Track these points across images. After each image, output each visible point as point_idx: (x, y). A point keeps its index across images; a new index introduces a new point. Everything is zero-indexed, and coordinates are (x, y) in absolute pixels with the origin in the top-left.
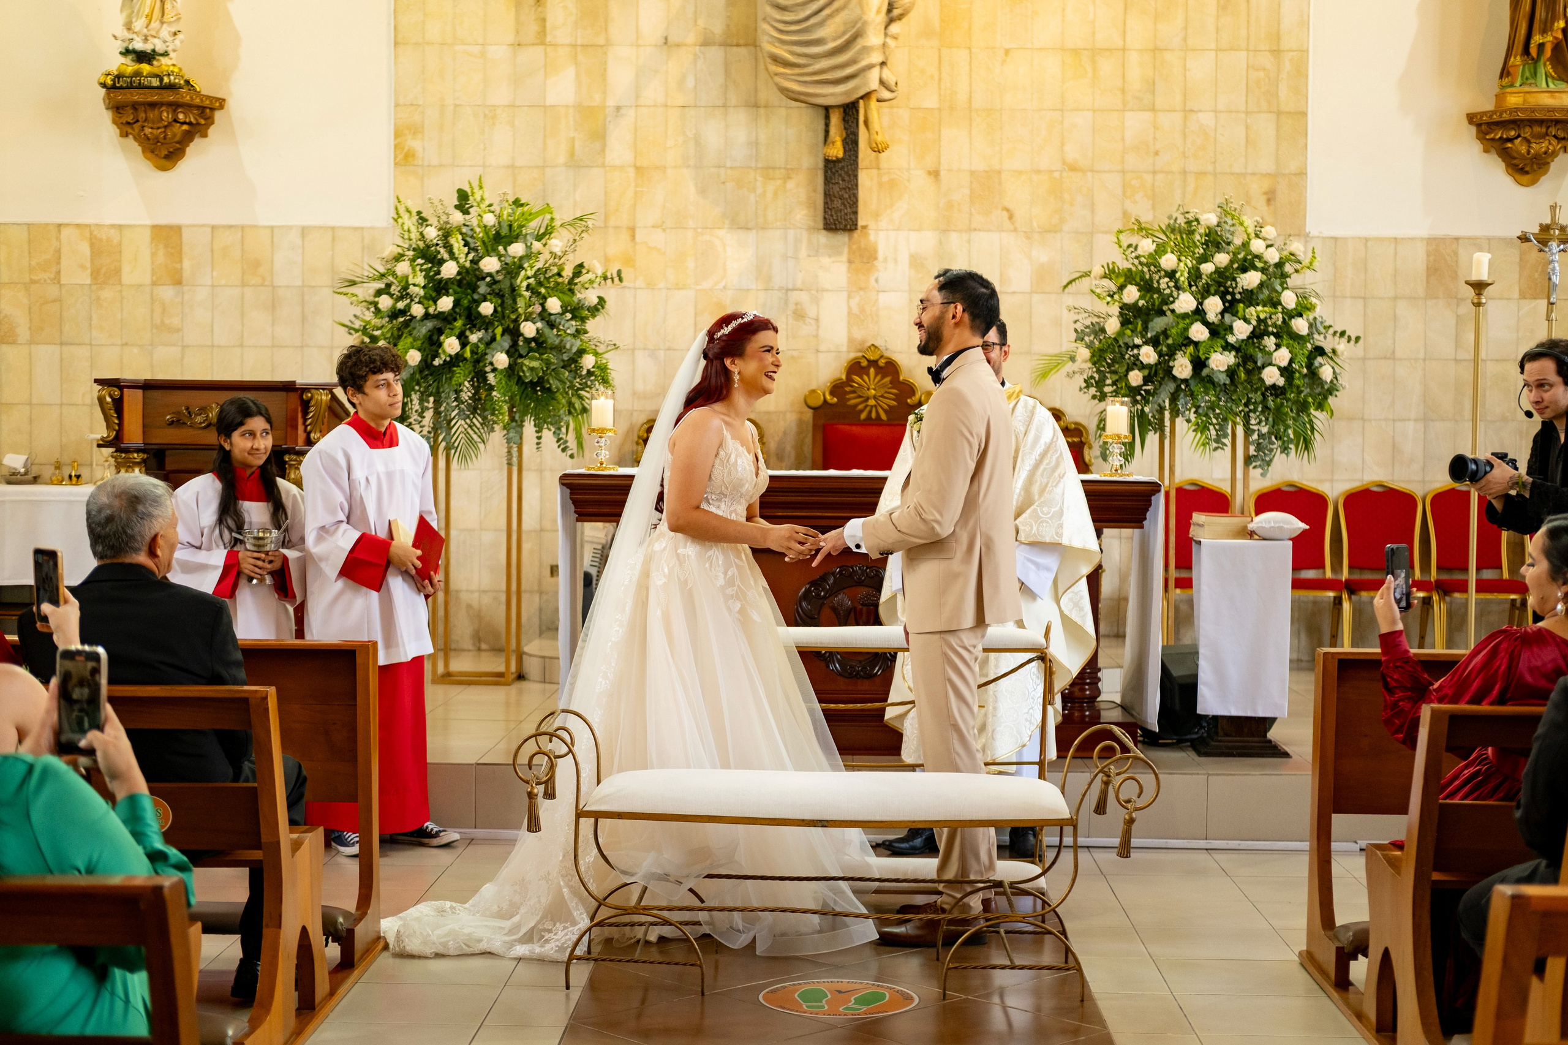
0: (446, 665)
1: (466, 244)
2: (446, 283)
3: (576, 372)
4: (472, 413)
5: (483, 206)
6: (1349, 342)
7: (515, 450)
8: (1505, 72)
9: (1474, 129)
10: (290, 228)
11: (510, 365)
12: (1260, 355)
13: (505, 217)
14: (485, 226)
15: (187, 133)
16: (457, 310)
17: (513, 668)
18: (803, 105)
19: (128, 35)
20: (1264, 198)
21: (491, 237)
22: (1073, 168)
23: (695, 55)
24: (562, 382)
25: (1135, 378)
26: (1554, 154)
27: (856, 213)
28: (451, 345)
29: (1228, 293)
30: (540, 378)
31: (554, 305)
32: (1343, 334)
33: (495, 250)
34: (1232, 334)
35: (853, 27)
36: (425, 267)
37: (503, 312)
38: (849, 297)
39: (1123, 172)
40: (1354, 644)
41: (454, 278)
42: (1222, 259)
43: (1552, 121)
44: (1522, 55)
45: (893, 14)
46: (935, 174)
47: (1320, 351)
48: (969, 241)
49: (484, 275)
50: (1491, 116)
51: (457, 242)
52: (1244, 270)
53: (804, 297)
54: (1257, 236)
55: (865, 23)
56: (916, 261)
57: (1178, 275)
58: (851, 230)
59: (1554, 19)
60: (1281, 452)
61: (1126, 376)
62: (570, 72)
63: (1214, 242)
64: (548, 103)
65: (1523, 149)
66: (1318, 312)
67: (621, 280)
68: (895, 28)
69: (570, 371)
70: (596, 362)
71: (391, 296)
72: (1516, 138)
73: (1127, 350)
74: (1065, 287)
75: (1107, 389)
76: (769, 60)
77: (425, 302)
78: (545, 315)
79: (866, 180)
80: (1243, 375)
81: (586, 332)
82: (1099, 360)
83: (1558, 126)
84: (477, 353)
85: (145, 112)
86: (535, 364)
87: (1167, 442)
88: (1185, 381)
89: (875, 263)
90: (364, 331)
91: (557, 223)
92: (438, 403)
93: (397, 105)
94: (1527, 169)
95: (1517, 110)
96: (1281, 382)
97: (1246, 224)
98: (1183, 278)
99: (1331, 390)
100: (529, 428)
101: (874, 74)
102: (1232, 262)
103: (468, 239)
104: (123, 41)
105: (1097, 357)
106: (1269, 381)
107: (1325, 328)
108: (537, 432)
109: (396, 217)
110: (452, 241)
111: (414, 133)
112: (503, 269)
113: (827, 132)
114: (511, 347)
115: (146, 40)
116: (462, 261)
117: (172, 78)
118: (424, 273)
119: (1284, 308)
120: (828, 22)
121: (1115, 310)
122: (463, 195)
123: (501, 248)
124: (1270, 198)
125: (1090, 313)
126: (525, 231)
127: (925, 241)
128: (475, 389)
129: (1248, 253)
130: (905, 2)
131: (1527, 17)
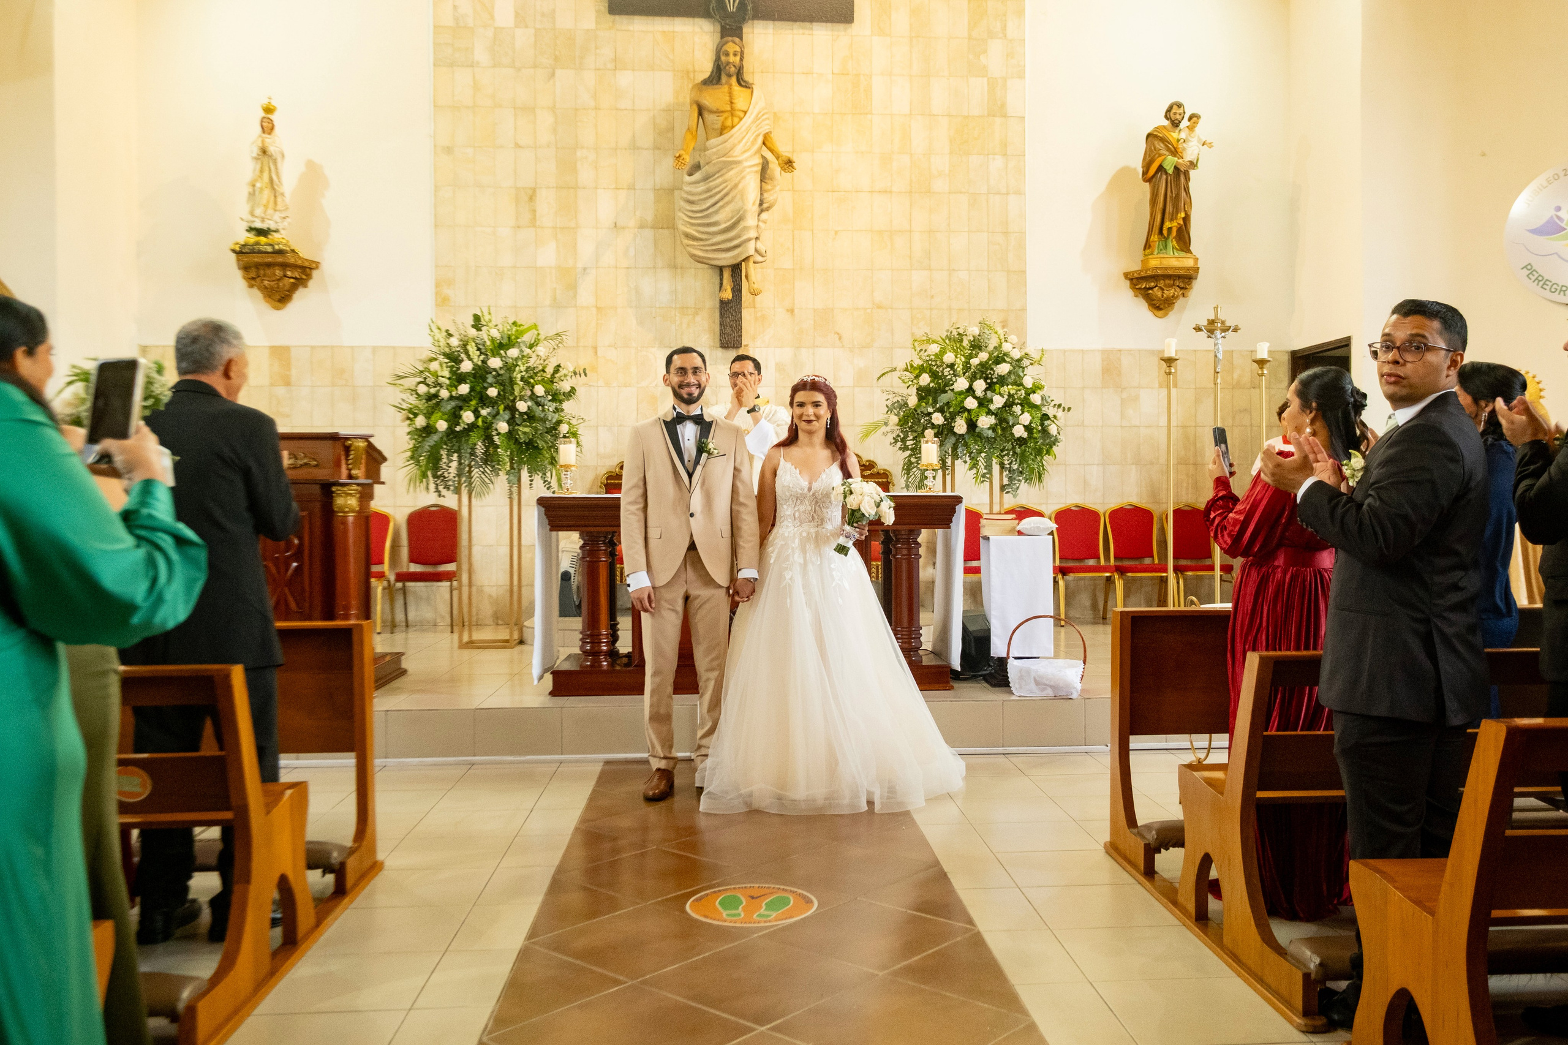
0: (470, 636)
1: (479, 349)
2: (465, 376)
3: (555, 436)
4: (484, 464)
5: (492, 326)
6: (1064, 411)
7: (515, 489)
8: (1147, 245)
9: (1128, 283)
10: (365, 347)
11: (509, 430)
12: (1011, 418)
13: (506, 332)
14: (491, 338)
15: (295, 284)
16: (472, 393)
17: (516, 636)
18: (706, 266)
19: (251, 218)
21: (496, 345)
22: (879, 307)
23: (635, 234)
24: (546, 442)
26: (1177, 298)
27: (741, 336)
28: (468, 417)
29: (988, 377)
30: (531, 439)
31: (539, 390)
32: (1060, 406)
33: (496, 353)
34: (993, 404)
35: (737, 214)
36: (449, 364)
37: (505, 396)
39: (911, 309)
40: (1125, 606)
41: (470, 372)
42: (983, 356)
44: (1158, 235)
45: (763, 207)
46: (791, 311)
47: (1047, 416)
48: (812, 354)
49: (491, 370)
50: (1139, 274)
51: (472, 349)
52: (998, 363)
54: (1006, 340)
55: (745, 211)
56: (779, 367)
57: (956, 367)
58: (737, 347)
59: (1177, 212)
60: (1025, 482)
61: (922, 433)
62: (552, 245)
63: (977, 345)
64: (538, 265)
65: (1159, 294)
66: (1045, 392)
67: (586, 375)
68: (764, 216)
69: (552, 436)
70: (570, 429)
71: (427, 385)
72: (1155, 287)
73: (923, 416)
74: (879, 378)
75: (909, 443)
76: (682, 236)
77: (450, 388)
78: (534, 397)
79: (747, 315)
80: (1000, 431)
81: (563, 410)
82: (903, 424)
84: (486, 423)
86: (527, 430)
87: (948, 478)
88: (962, 435)
90: (410, 411)
91: (542, 337)
92: (460, 457)
93: (436, 266)
94: (1162, 307)
95: (1155, 269)
96: (1025, 435)
97: (999, 333)
98: (959, 368)
99: (1055, 442)
100: (525, 474)
101: (752, 245)
102: (989, 359)
103: (480, 347)
104: (249, 222)
105: (903, 422)
106: (1017, 435)
107: (1051, 400)
108: (530, 476)
109: (429, 330)
110: (469, 347)
111: (448, 285)
112: (504, 366)
113: (721, 283)
114: (510, 419)
115: (265, 222)
116: (475, 360)
117: (282, 247)
118: (449, 369)
119: (1024, 388)
120: (721, 211)
121: (913, 391)
122: (477, 318)
123: (502, 352)
125: (897, 394)
126: (519, 341)
127: (785, 354)
128: (486, 447)
129: (1001, 351)
130: (771, 198)
131: (1161, 211)
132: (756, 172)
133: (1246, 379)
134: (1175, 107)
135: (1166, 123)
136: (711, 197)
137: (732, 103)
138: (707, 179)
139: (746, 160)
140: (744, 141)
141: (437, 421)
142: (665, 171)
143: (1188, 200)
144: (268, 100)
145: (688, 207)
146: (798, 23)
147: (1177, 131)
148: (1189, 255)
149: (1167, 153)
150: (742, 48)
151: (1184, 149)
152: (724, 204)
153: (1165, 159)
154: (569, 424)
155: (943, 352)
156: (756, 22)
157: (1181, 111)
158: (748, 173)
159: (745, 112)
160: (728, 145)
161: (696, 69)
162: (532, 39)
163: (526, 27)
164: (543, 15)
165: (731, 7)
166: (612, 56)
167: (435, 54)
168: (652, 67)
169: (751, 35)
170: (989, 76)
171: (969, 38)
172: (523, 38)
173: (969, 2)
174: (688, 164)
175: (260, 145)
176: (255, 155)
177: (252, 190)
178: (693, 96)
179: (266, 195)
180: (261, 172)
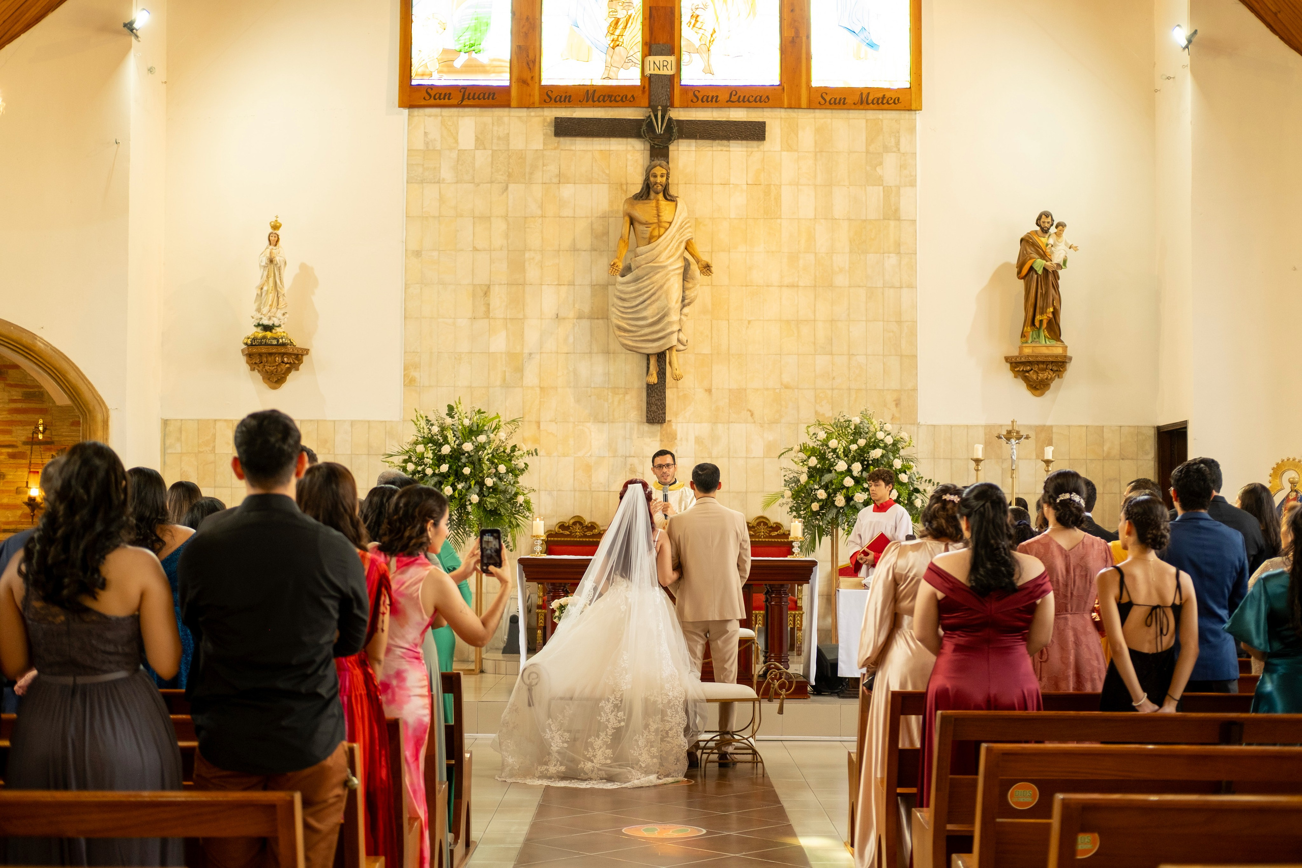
1: (454, 436)
2: (444, 457)
3: (514, 505)
5: (462, 414)
8: (1022, 335)
9: (1008, 365)
10: (345, 421)
11: (479, 501)
13: (475, 420)
14: (463, 425)
15: (288, 368)
16: (450, 471)
18: (635, 353)
19: (259, 316)
20: (894, 403)
21: (468, 432)
22: (787, 387)
23: (574, 324)
24: (507, 510)
25: (815, 506)
26: (1052, 379)
27: (665, 413)
28: (448, 490)
29: (865, 460)
30: (496, 508)
31: (502, 469)
32: (930, 481)
33: (468, 439)
35: (663, 310)
36: (433, 448)
37: (475, 473)
39: (815, 389)
41: (449, 454)
42: (862, 442)
43: (1049, 362)
44: (1031, 326)
45: (684, 302)
46: (709, 391)
47: (917, 491)
48: (728, 429)
49: (465, 453)
50: (1017, 359)
51: (450, 435)
52: (874, 448)
53: (635, 461)
54: (881, 430)
55: (669, 309)
56: (699, 441)
57: (837, 451)
58: (662, 423)
59: (1047, 307)
61: (810, 505)
62: (503, 333)
63: (858, 432)
64: (490, 351)
65: (1035, 377)
66: (915, 470)
67: (537, 454)
68: (686, 310)
69: (511, 505)
70: (524, 499)
71: (412, 462)
72: (1031, 370)
73: (812, 491)
74: (780, 456)
75: (802, 512)
76: (615, 328)
77: (433, 467)
78: (497, 474)
79: (670, 394)
81: (518, 483)
82: (796, 497)
83: (1053, 364)
84: (461, 495)
85: (267, 358)
86: (493, 500)
88: (842, 508)
89: (676, 441)
91: (502, 423)
93: (405, 352)
94: (1038, 387)
95: (1027, 356)
97: (874, 424)
98: (840, 452)
101: (675, 337)
102: (867, 444)
103: (455, 433)
104: (257, 319)
105: (796, 496)
107: (919, 478)
109: (415, 419)
110: (447, 434)
111: (415, 368)
112: (474, 449)
113: (648, 368)
114: (479, 491)
115: (270, 319)
116: (452, 445)
117: (284, 340)
118: (432, 452)
120: (649, 308)
121: (805, 469)
122: (451, 408)
123: (473, 438)
124: (898, 403)
125: (793, 471)
126: (486, 428)
127: (704, 429)
128: (460, 514)
129: (876, 439)
130: (692, 295)
131: (1033, 306)
132: (679, 274)
133: (1115, 452)
134: (1043, 216)
135: (1038, 228)
136: (640, 296)
137: (659, 216)
138: (638, 280)
139: (671, 264)
140: (669, 248)
142: (600, 271)
143: (1057, 297)
144: (275, 219)
145: (620, 303)
146: (717, 141)
147: (1047, 236)
148: (1059, 343)
149: (1037, 256)
150: (668, 169)
151: (1052, 252)
152: (651, 302)
153: (1034, 262)
154: (524, 494)
155: (828, 438)
156: (680, 141)
157: (1049, 219)
158: (672, 276)
159: (670, 223)
160: (655, 252)
161: (629, 182)
162: (490, 159)
163: (485, 149)
164: (499, 138)
165: (659, 130)
166: (557, 171)
167: (408, 173)
168: (590, 181)
169: (676, 153)
170: (885, 185)
171: (867, 152)
172: (482, 158)
173: (867, 120)
174: (621, 267)
175: (268, 255)
176: (263, 264)
177: (259, 292)
178: (626, 207)
179: (271, 296)
180: (268, 277)
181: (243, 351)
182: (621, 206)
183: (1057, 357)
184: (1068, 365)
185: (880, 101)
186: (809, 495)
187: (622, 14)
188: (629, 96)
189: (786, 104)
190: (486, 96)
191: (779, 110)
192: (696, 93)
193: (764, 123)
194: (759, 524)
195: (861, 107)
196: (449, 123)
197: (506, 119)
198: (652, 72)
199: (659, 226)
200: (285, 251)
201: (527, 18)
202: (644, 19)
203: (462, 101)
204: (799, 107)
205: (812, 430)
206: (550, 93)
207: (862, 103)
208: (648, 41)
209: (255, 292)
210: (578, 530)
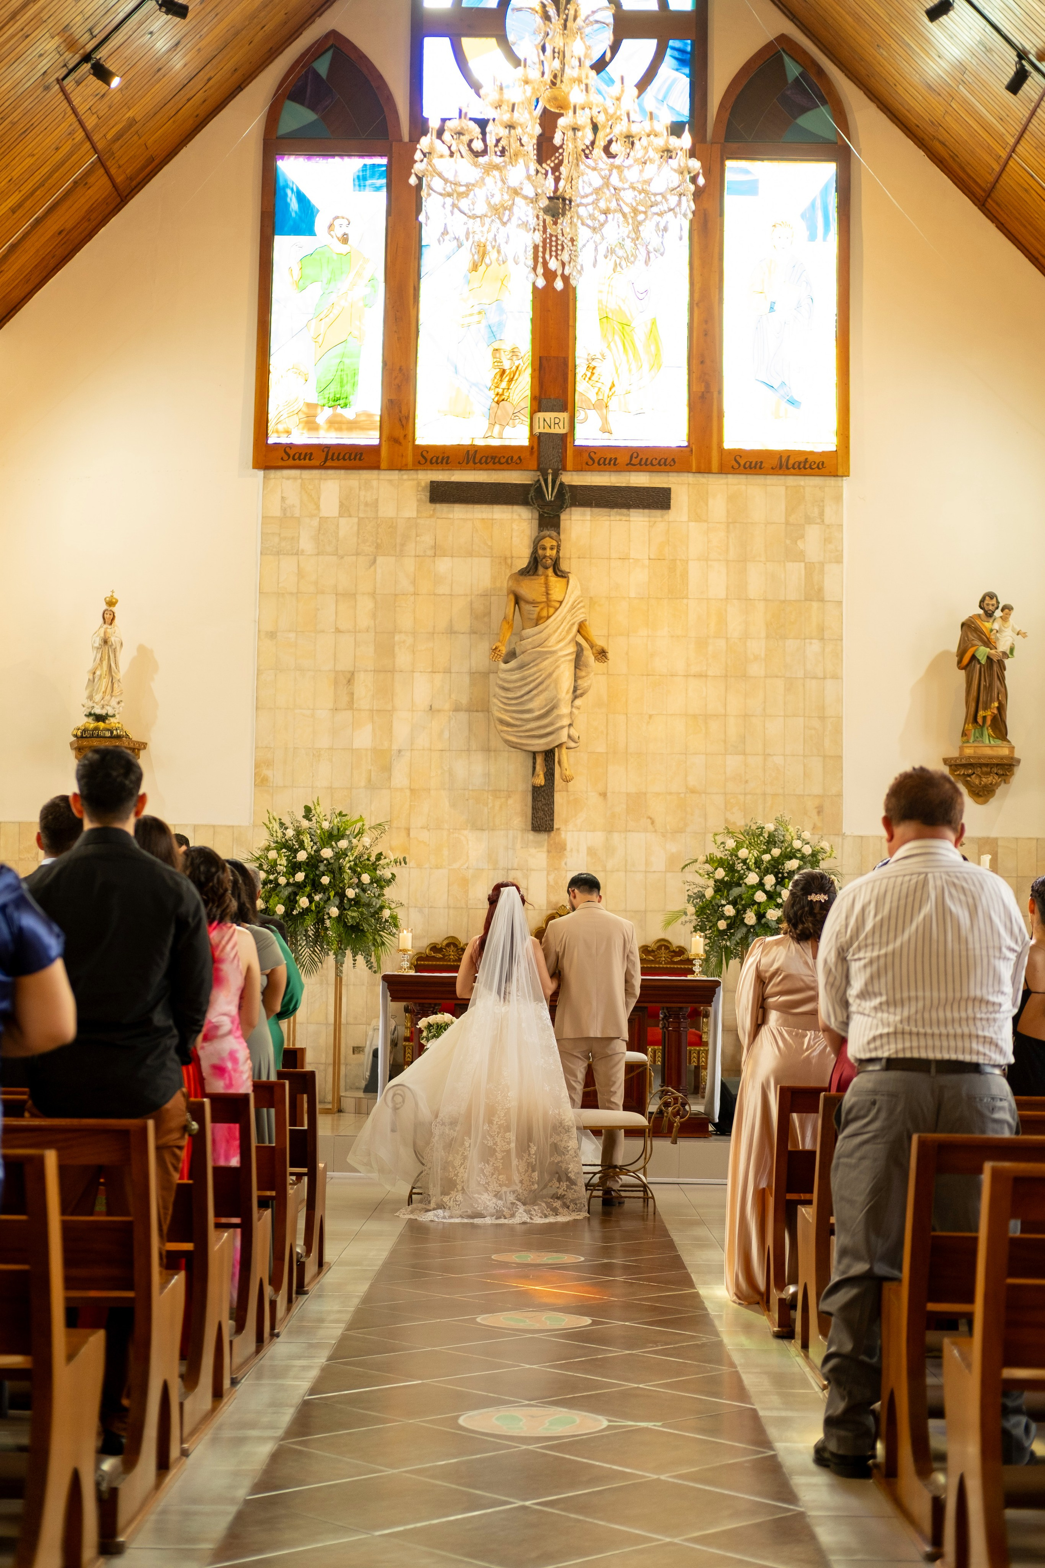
1: (312, 840)
2: (300, 864)
3: (379, 920)
4: (314, 944)
5: (322, 817)
7: (340, 968)
8: (964, 734)
11: (339, 915)
13: (336, 823)
14: (322, 829)
16: (307, 880)
17: (336, 1104)
18: (520, 750)
19: (91, 704)
20: (817, 810)
21: (327, 835)
22: (693, 791)
23: (450, 717)
24: (370, 925)
25: (722, 925)
26: (998, 785)
27: (553, 820)
28: (304, 902)
29: (780, 873)
30: (358, 923)
31: (366, 878)
33: (328, 844)
34: (781, 897)
35: (552, 702)
36: (287, 854)
37: (335, 883)
38: (548, 874)
39: (725, 794)
41: (305, 861)
42: (776, 852)
43: (994, 764)
44: (973, 723)
45: (577, 693)
46: (604, 795)
48: (625, 838)
49: (323, 860)
50: (957, 761)
51: (306, 839)
52: (790, 858)
54: (799, 839)
55: (559, 700)
56: (591, 852)
57: (748, 862)
58: (550, 831)
59: (992, 701)
61: (717, 923)
62: (369, 727)
63: (772, 841)
64: (354, 747)
65: (977, 782)
67: (405, 863)
68: (578, 702)
69: (375, 920)
70: (391, 914)
73: (719, 907)
74: (683, 868)
75: (707, 932)
76: (497, 722)
77: (287, 875)
78: (360, 884)
79: (559, 798)
81: (383, 895)
82: (701, 914)
84: (319, 907)
86: (354, 914)
88: (752, 926)
89: (565, 852)
91: (366, 827)
93: (256, 748)
94: (981, 794)
95: (970, 757)
97: (790, 831)
98: (751, 862)
100: (348, 952)
101: (565, 733)
102: (782, 854)
103: (313, 837)
104: (88, 708)
105: (700, 912)
109: (268, 822)
110: (304, 838)
111: (268, 766)
112: (334, 855)
113: (534, 768)
114: (340, 904)
115: (103, 707)
116: (309, 850)
117: (118, 731)
118: (286, 858)
120: (536, 699)
121: (711, 883)
122: (308, 810)
123: (333, 843)
124: (820, 811)
125: (697, 885)
126: (348, 832)
127: (597, 838)
128: (317, 930)
129: (793, 848)
130: (585, 685)
131: (975, 700)
132: (571, 660)
134: (987, 598)
135: (981, 612)
136: (525, 685)
137: (548, 594)
138: (523, 667)
139: (561, 649)
140: (559, 631)
141: (275, 906)
142: (480, 656)
143: (1003, 690)
144: (111, 594)
145: (503, 693)
146: (615, 510)
147: (991, 621)
148: (1006, 743)
149: (980, 643)
150: (559, 541)
151: (997, 639)
152: (540, 692)
153: (977, 650)
156: (573, 509)
157: (994, 602)
158: (563, 663)
159: (561, 602)
160: (543, 635)
161: (514, 555)
162: (355, 528)
163: (350, 516)
164: (366, 504)
165: (549, 497)
166: (432, 543)
167: (262, 543)
168: (470, 554)
169: (568, 522)
170: (807, 561)
171: (787, 523)
172: (347, 527)
173: (787, 487)
174: (504, 652)
175: (102, 635)
176: (97, 645)
177: (91, 677)
178: (510, 584)
179: (105, 682)
180: (101, 660)
181: (71, 744)
182: (504, 583)
183: (1002, 759)
184: (1015, 769)
185: (802, 466)
186: (716, 912)
187: (507, 365)
188: (515, 458)
189: (694, 469)
190: (353, 457)
191: (686, 474)
192: (592, 455)
193: (669, 489)
194: (659, 948)
195: (781, 472)
196: (310, 487)
197: (375, 483)
198: (542, 430)
199: (549, 606)
200: (120, 631)
201: (401, 369)
202: (534, 370)
203: (325, 462)
204: (709, 472)
205: (719, 839)
206: (425, 453)
207: (781, 468)
208: (538, 395)
209: (87, 677)
210: (451, 952)
